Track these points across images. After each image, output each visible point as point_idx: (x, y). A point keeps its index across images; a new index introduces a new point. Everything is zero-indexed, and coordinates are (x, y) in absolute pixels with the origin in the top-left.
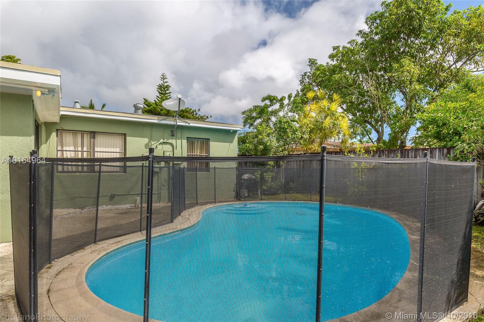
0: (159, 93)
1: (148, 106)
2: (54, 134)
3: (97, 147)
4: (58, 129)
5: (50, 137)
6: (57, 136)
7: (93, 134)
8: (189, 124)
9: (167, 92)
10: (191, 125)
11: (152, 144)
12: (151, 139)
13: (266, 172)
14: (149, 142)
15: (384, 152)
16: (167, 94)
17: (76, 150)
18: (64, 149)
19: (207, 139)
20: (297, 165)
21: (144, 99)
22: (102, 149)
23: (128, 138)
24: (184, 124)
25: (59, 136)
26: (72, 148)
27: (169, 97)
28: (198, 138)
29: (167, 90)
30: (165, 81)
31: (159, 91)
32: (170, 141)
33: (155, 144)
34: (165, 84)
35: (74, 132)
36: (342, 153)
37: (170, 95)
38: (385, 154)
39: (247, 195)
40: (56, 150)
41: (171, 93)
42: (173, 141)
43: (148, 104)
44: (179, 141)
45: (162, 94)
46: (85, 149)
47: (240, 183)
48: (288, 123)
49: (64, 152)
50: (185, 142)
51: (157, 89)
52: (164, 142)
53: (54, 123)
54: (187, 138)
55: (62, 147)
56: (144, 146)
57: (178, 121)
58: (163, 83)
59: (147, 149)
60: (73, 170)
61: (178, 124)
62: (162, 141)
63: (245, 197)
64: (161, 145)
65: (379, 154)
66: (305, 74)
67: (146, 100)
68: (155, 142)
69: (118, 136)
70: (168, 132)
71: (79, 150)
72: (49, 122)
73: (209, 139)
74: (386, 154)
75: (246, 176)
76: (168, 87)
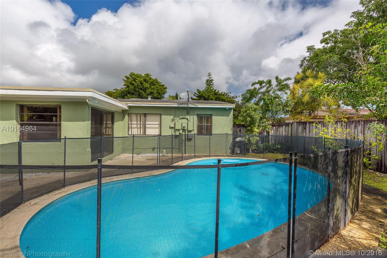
0: (207, 85)
1: (199, 93)
2: (127, 116)
3: (147, 122)
4: (129, 113)
5: (125, 117)
6: (128, 117)
7: (145, 115)
8: (197, 106)
9: (211, 84)
10: (198, 106)
11: (175, 119)
12: (175, 117)
13: (253, 136)
14: (174, 118)
15: (360, 123)
16: (211, 85)
17: (138, 123)
18: (132, 123)
19: (211, 114)
20: (285, 131)
21: (197, 89)
22: (149, 123)
23: (162, 116)
24: (194, 106)
25: (129, 117)
26: (135, 123)
27: (212, 86)
28: (205, 114)
29: (211, 83)
30: (210, 77)
31: (206, 84)
32: (186, 117)
33: (177, 119)
34: (210, 79)
35: (137, 114)
36: (321, 123)
37: (213, 85)
38: (360, 124)
39: (239, 152)
40: (127, 124)
41: (213, 84)
42: (188, 117)
43: (199, 92)
44: (192, 117)
45: (208, 85)
46: (142, 123)
47: (235, 144)
48: (271, 100)
49: (132, 125)
50: (195, 117)
51: (206, 83)
52: (182, 118)
53: (127, 110)
54: (197, 114)
55: (131, 122)
56: (171, 120)
57: (189, 104)
58: (209, 78)
59: (173, 122)
60: (136, 134)
61: (189, 106)
62: (181, 117)
63: (237, 154)
64: (180, 120)
65: (355, 124)
66: (305, 58)
67: (198, 90)
68: (177, 118)
69: (158, 115)
70: (185, 112)
71: (139, 123)
72: (124, 110)
73: (212, 115)
74: (362, 124)
75: (238, 139)
76: (211, 81)
